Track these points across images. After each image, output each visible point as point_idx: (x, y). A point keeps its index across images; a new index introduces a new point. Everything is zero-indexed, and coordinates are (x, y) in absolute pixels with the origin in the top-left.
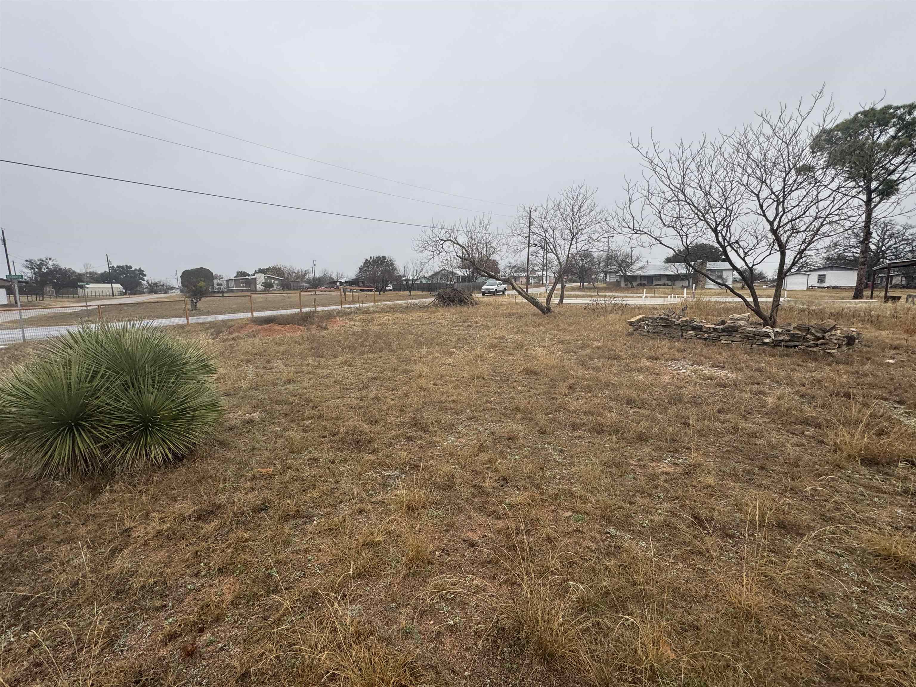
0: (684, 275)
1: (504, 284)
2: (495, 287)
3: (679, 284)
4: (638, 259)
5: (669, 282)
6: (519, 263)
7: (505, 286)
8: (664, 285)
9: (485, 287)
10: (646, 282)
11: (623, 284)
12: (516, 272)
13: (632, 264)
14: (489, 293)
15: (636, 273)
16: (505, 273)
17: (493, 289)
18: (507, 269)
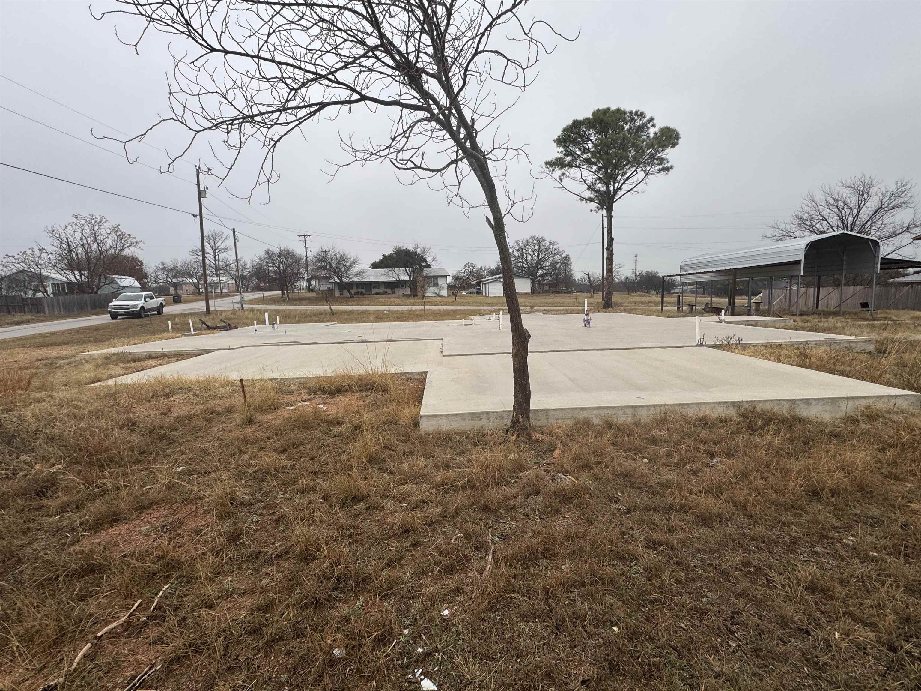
0: (405, 282)
1: (159, 296)
2: (139, 303)
3: (399, 292)
4: (354, 262)
5: (389, 290)
6: (179, 264)
7: (161, 300)
8: (384, 293)
9: (115, 303)
10: (363, 291)
11: (337, 294)
12: (175, 277)
13: (348, 269)
14: (126, 314)
15: (352, 280)
16: (157, 277)
17: (135, 306)
18: (160, 273)
